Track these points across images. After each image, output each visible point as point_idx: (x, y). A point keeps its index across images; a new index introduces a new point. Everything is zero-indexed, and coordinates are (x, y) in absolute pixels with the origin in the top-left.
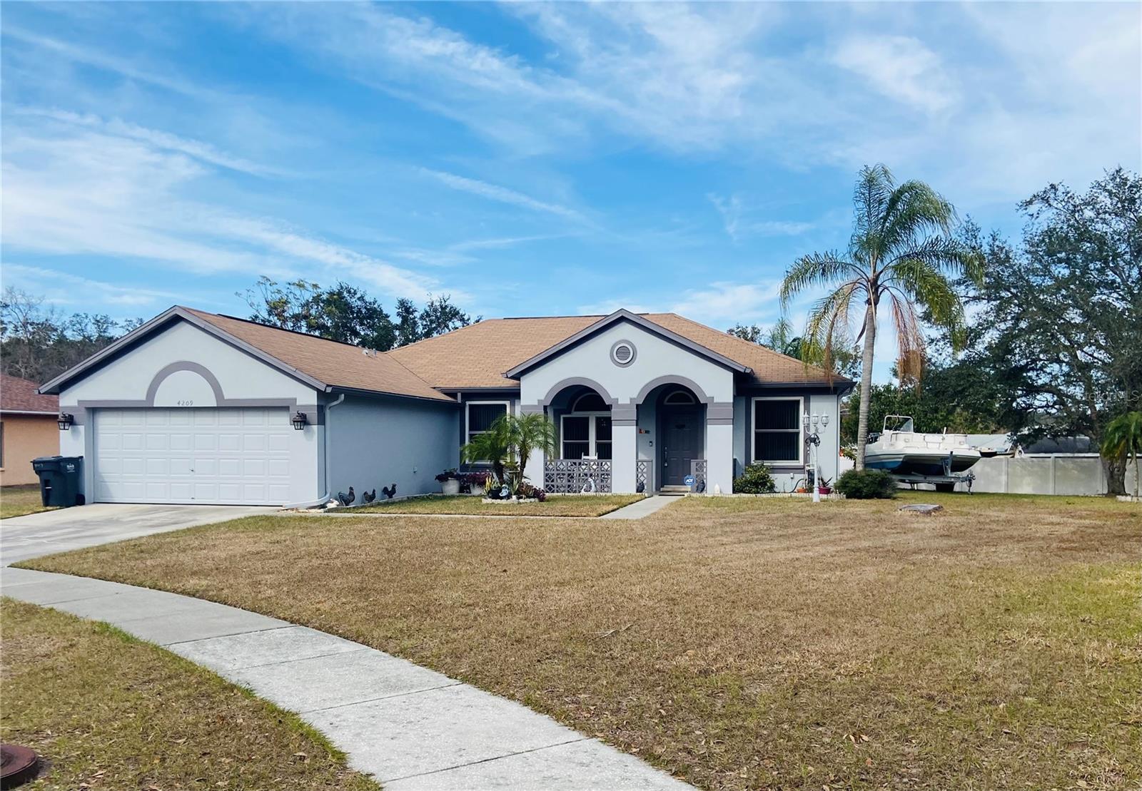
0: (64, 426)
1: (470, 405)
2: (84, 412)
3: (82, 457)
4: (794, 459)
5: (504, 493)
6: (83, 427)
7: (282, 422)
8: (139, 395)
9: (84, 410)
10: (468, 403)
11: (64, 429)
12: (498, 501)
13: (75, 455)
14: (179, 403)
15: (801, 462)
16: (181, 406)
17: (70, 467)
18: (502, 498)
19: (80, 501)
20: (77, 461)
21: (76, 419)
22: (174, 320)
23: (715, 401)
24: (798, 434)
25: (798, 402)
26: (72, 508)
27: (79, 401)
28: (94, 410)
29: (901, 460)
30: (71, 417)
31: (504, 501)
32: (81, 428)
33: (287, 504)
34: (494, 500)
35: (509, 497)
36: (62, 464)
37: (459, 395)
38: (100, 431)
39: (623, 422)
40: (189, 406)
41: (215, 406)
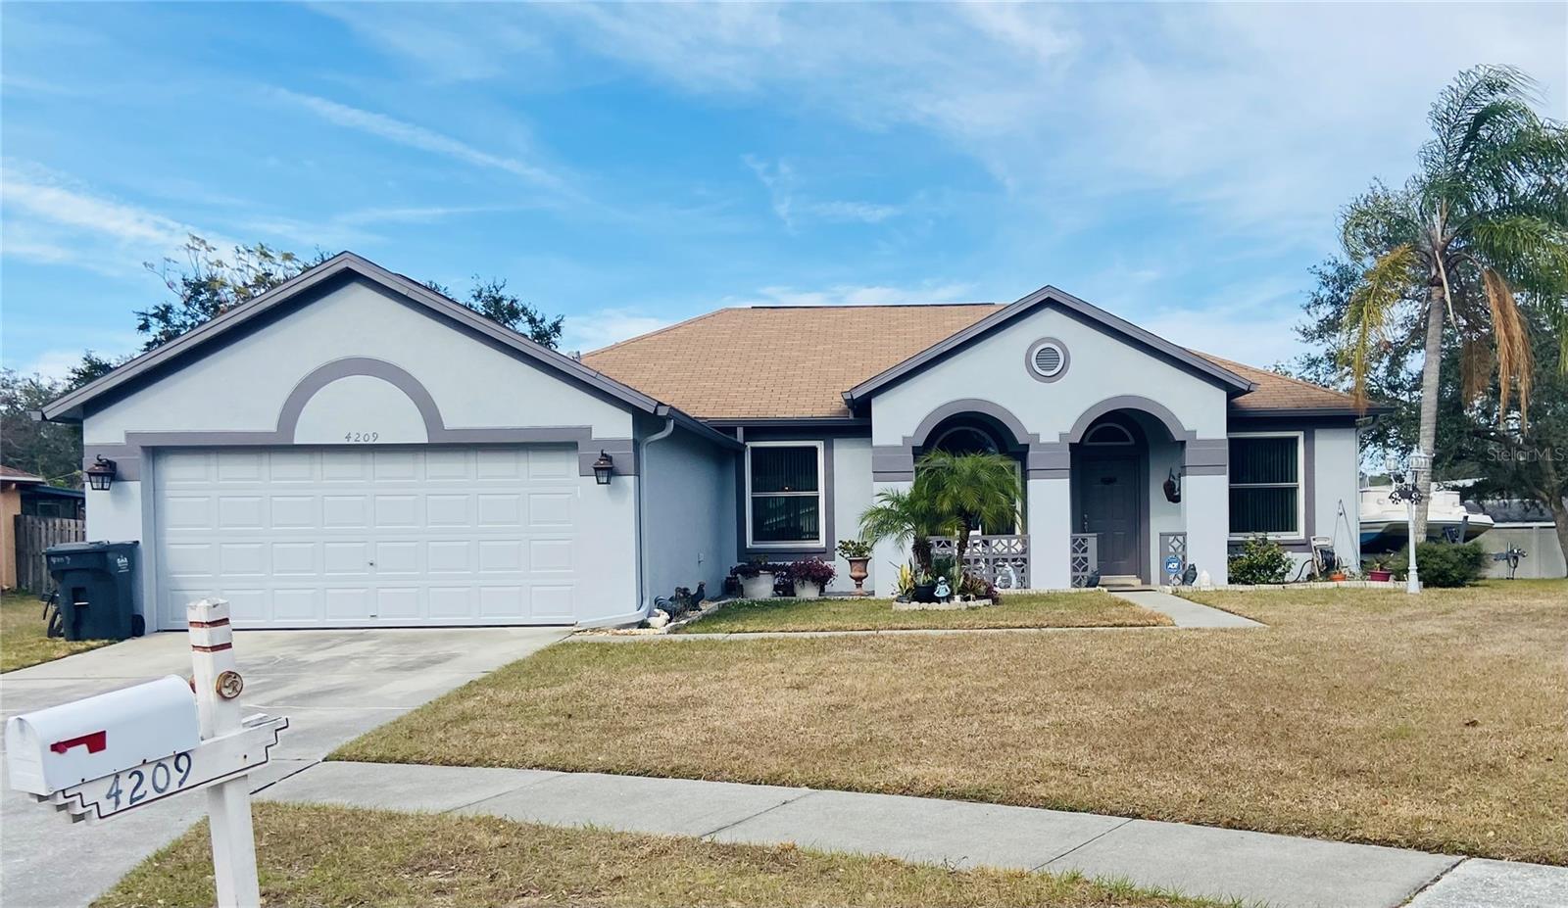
0: (103, 483)
1: (753, 449)
2: (139, 456)
3: (137, 542)
4: (1292, 530)
5: (942, 591)
6: (139, 483)
7: (564, 471)
8: (263, 422)
9: (139, 451)
10: (750, 445)
11: (103, 489)
12: (934, 606)
13: (128, 539)
14: (348, 437)
15: (1300, 535)
16: (352, 442)
17: (122, 561)
18: (938, 600)
19: (137, 628)
20: (130, 550)
21: (122, 468)
22: (345, 278)
23: (1198, 438)
24: (1294, 490)
25: (1295, 440)
26: (127, 642)
27: (129, 435)
28: (157, 452)
29: (1380, 531)
30: (111, 465)
31: (944, 605)
32: (135, 487)
33: (585, 621)
34: (925, 605)
35: (949, 598)
36: (110, 556)
37: (740, 432)
38: (168, 493)
39: (1049, 472)
40: (370, 442)
41: (427, 442)
